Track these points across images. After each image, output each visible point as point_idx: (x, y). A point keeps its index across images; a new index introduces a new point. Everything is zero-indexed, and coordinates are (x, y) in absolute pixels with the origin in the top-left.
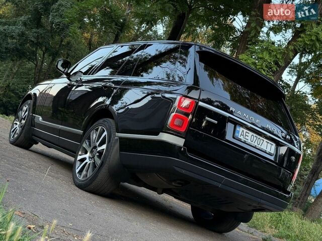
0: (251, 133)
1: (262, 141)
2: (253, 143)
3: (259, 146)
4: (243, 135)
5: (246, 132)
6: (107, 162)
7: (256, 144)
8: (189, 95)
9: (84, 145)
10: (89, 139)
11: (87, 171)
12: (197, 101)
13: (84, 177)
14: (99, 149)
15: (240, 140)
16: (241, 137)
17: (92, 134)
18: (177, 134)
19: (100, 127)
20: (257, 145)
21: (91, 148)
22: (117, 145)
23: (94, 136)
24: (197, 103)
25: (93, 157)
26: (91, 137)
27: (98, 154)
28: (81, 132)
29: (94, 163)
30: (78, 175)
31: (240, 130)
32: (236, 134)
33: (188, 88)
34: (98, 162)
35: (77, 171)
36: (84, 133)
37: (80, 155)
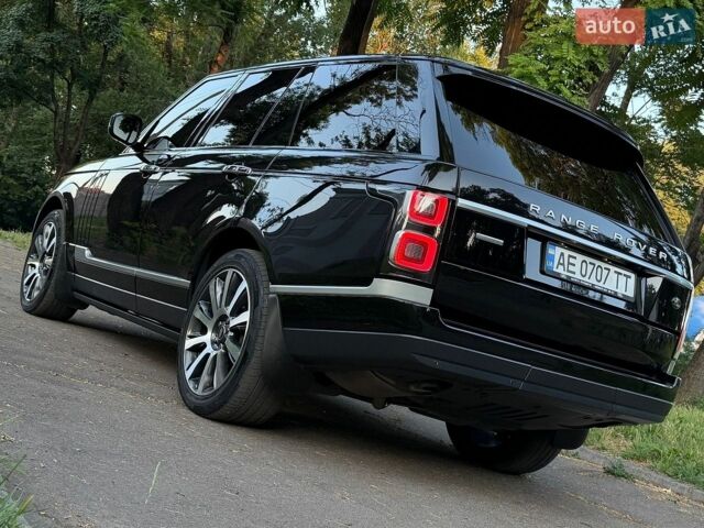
0: (580, 257)
1: (605, 272)
2: (586, 279)
3: (601, 284)
4: (563, 264)
5: (570, 256)
6: (257, 353)
7: (593, 281)
8: (432, 185)
9: (198, 314)
10: (207, 298)
11: (212, 374)
12: (453, 197)
13: (205, 388)
14: (234, 322)
15: (557, 276)
16: (560, 270)
17: (212, 287)
18: (415, 278)
19: (230, 271)
20: (595, 283)
21: (215, 319)
22: (276, 312)
23: (218, 290)
24: (454, 202)
25: (222, 341)
26: (212, 293)
27: (231, 334)
28: (185, 282)
29: (226, 355)
30: (191, 385)
31: (556, 252)
32: (548, 264)
33: (427, 168)
34: (236, 353)
35: (188, 374)
36: (193, 285)
37: (191, 337)
